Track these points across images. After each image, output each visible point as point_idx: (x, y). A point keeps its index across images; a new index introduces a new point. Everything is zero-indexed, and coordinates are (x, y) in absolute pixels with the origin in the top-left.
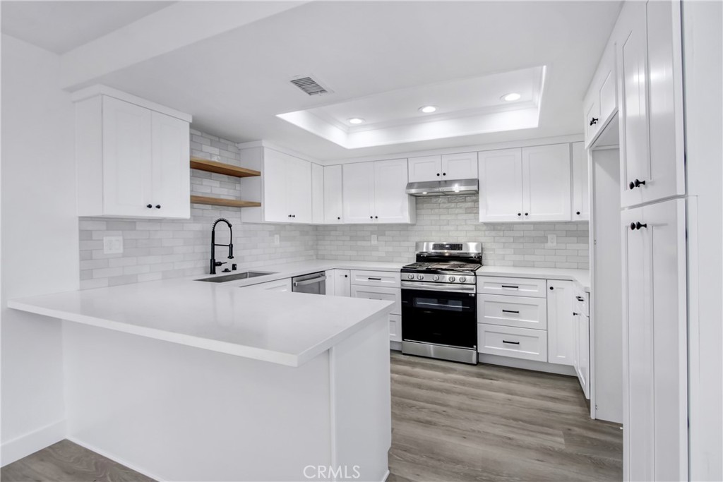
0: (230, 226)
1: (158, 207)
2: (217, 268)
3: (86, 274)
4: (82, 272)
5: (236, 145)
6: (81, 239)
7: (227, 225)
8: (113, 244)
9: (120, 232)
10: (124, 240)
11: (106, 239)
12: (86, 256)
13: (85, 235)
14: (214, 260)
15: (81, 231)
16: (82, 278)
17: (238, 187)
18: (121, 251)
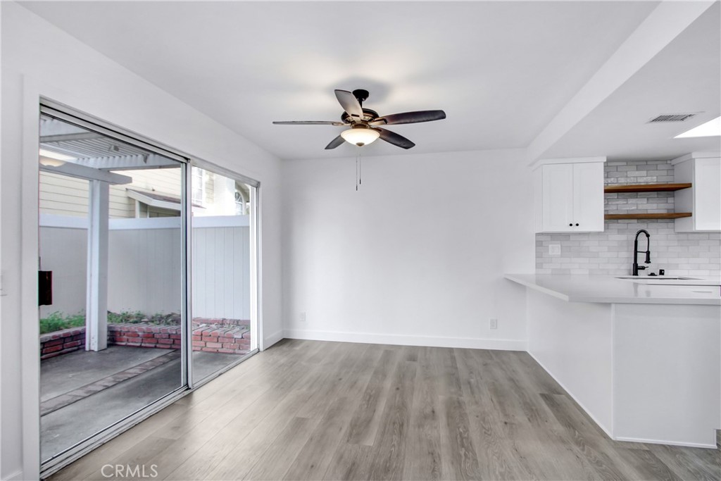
0: (648, 236)
1: (577, 225)
2: (639, 271)
3: (539, 266)
4: (536, 264)
5: (669, 162)
6: (536, 246)
7: (645, 235)
8: (555, 249)
9: (559, 242)
10: (561, 246)
11: (550, 246)
12: (539, 255)
13: (539, 244)
14: (637, 265)
15: (537, 241)
16: (536, 268)
17: (670, 200)
18: (560, 253)
